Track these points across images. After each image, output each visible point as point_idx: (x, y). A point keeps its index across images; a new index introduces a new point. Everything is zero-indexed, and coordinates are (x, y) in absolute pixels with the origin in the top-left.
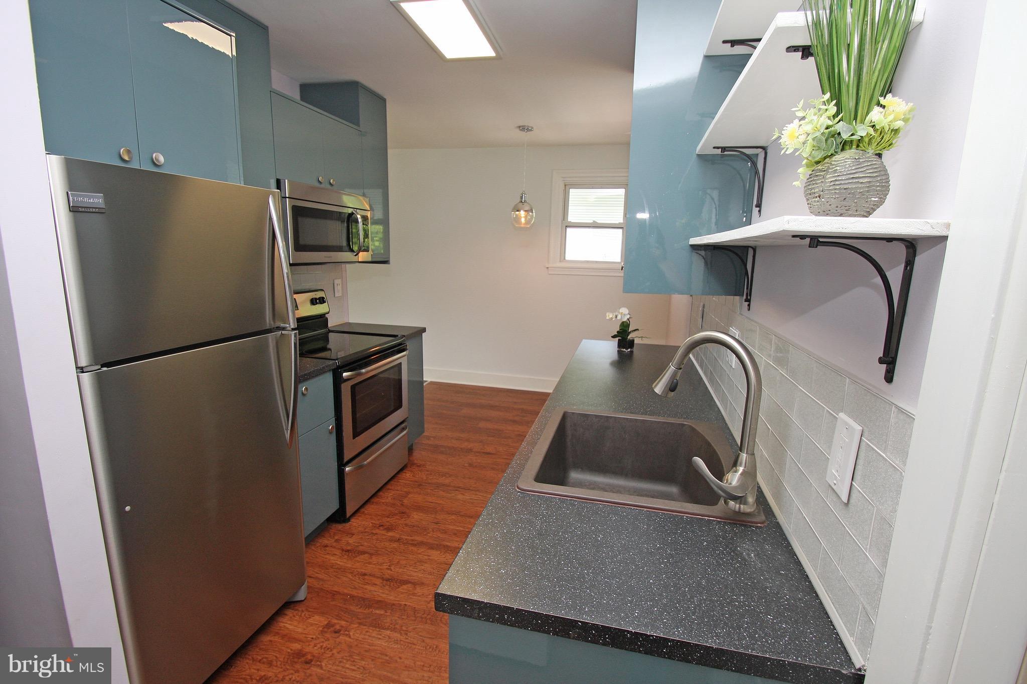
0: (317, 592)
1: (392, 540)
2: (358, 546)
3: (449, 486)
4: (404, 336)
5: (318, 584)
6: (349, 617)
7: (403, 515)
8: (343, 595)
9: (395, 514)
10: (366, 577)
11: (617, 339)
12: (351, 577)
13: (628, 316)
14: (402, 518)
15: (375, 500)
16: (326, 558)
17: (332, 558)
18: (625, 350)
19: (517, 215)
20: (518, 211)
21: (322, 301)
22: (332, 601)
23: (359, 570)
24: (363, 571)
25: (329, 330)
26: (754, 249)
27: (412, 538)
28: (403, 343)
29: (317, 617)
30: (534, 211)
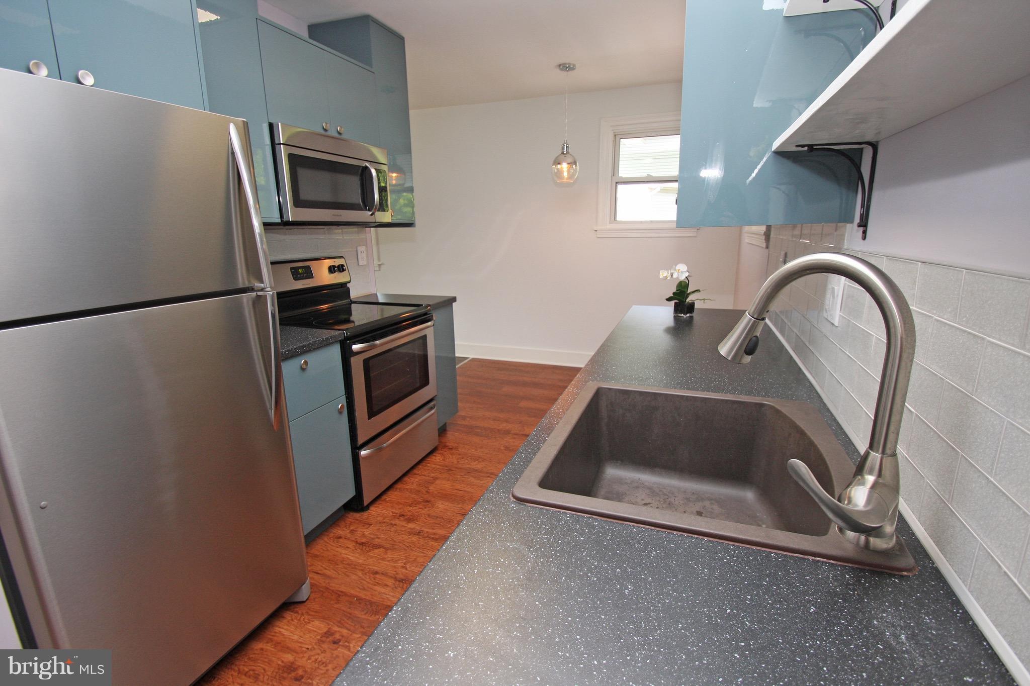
0: (322, 591)
1: (412, 533)
2: (373, 539)
3: (481, 472)
4: (430, 305)
5: (324, 582)
6: (352, 624)
7: (427, 503)
8: (350, 596)
9: (419, 503)
10: (377, 576)
11: (673, 303)
12: (361, 575)
13: (687, 274)
14: (425, 508)
15: (399, 486)
16: (337, 552)
17: (343, 552)
18: (683, 315)
19: (558, 169)
20: (559, 164)
21: (341, 268)
22: (336, 603)
23: (371, 567)
24: (376, 568)
25: (351, 301)
26: (874, 146)
27: (434, 531)
28: (428, 313)
29: (317, 623)
30: (578, 164)
